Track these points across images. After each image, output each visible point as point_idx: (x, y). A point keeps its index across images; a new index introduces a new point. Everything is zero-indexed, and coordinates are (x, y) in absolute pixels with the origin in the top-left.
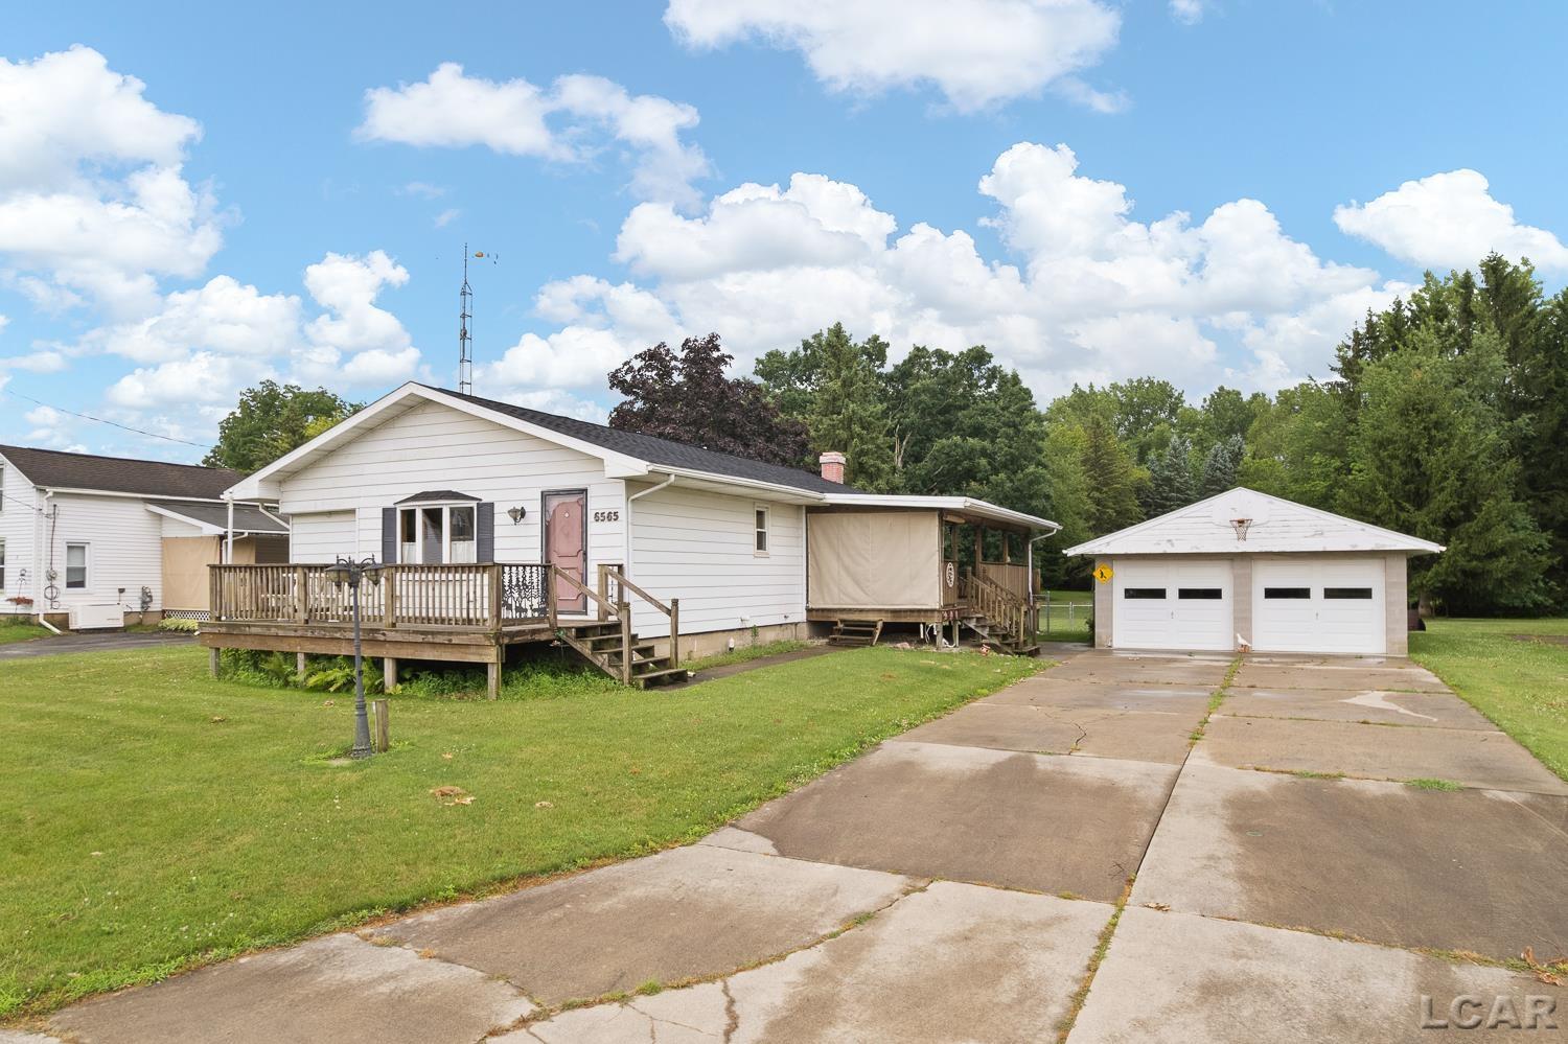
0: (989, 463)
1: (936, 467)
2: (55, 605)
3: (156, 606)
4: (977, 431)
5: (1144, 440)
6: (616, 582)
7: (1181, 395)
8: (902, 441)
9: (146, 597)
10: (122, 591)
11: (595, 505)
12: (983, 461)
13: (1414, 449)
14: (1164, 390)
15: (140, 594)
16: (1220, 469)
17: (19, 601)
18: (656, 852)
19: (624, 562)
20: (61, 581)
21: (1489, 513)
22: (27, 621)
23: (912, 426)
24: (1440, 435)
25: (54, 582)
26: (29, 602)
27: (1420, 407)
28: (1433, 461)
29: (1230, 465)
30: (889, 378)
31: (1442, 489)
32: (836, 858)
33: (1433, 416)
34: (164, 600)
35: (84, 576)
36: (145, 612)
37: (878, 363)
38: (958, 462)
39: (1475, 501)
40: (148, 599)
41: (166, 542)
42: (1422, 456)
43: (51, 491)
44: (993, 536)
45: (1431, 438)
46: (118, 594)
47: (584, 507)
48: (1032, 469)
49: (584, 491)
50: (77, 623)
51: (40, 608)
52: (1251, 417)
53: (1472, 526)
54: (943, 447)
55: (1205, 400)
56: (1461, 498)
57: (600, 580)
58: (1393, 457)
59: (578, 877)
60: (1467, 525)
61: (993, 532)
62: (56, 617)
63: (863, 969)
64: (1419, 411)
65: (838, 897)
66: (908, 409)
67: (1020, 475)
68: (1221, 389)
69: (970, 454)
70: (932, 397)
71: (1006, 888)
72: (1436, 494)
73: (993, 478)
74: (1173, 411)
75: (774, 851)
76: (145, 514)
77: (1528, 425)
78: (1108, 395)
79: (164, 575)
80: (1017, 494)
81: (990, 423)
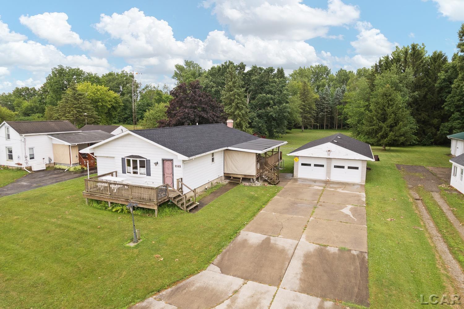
0: (273, 102)
1: (258, 102)
2: (28, 164)
3: (53, 162)
4: (270, 92)
5: (319, 84)
6: (181, 183)
7: (330, 70)
8: (249, 94)
9: (50, 160)
10: (44, 159)
11: (175, 164)
12: (271, 101)
13: (384, 106)
14: (326, 68)
15: (48, 159)
16: (339, 95)
17: (19, 164)
18: (199, 273)
19: (182, 177)
20: (28, 158)
21: (401, 125)
22: (21, 169)
23: (252, 90)
24: (391, 103)
25: (27, 159)
26: (21, 165)
27: (387, 95)
28: (389, 110)
29: (341, 94)
30: (246, 74)
31: (390, 118)
32: (232, 274)
33: (390, 98)
34: (54, 160)
35: (34, 156)
36: (50, 163)
37: (243, 70)
38: (265, 101)
39: (398, 121)
40: (51, 160)
41: (53, 145)
42: (386, 108)
43: (24, 135)
44: (273, 122)
45: (389, 104)
46: (43, 160)
47: (172, 163)
48: (284, 104)
49: (172, 160)
50: (34, 169)
51: (24, 166)
52: (348, 78)
53: (397, 128)
54: (261, 97)
55: (336, 72)
56: (395, 120)
57: (177, 183)
58: (379, 108)
59: (187, 280)
60: (396, 127)
61: (273, 121)
62: (28, 167)
63: (236, 304)
64: (386, 96)
65: (232, 286)
66: (251, 85)
67: (281, 106)
68: (341, 69)
69: (268, 99)
70: (258, 82)
71: (260, 283)
72: (389, 119)
73: (274, 107)
74: (327, 74)
75: (220, 272)
76: (48, 138)
77: (417, 95)
78: (309, 69)
79: (54, 153)
80: (281, 111)
81: (273, 90)
